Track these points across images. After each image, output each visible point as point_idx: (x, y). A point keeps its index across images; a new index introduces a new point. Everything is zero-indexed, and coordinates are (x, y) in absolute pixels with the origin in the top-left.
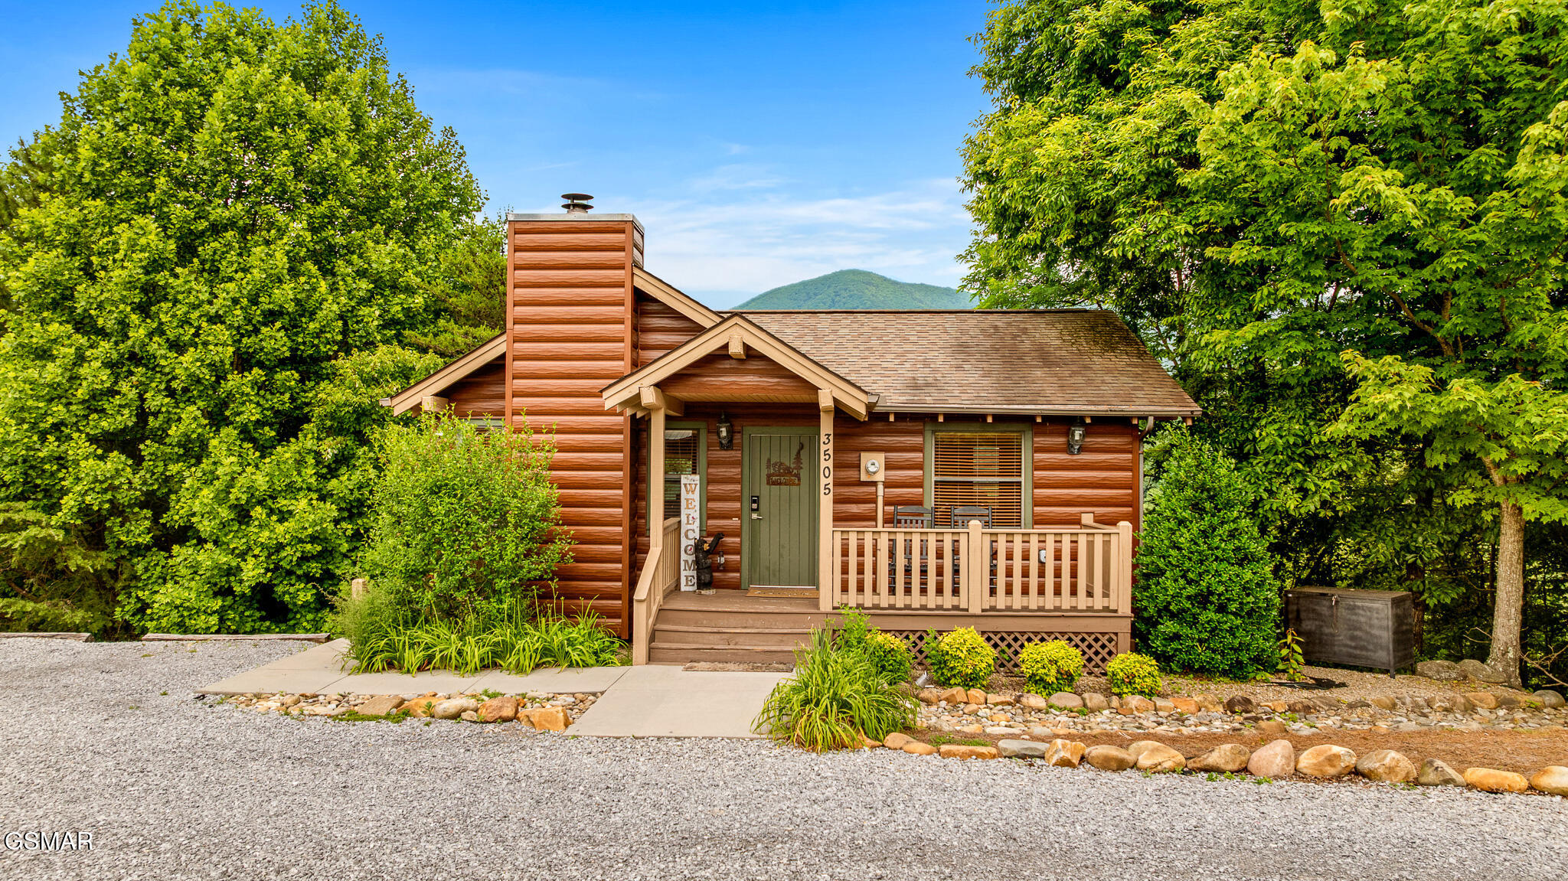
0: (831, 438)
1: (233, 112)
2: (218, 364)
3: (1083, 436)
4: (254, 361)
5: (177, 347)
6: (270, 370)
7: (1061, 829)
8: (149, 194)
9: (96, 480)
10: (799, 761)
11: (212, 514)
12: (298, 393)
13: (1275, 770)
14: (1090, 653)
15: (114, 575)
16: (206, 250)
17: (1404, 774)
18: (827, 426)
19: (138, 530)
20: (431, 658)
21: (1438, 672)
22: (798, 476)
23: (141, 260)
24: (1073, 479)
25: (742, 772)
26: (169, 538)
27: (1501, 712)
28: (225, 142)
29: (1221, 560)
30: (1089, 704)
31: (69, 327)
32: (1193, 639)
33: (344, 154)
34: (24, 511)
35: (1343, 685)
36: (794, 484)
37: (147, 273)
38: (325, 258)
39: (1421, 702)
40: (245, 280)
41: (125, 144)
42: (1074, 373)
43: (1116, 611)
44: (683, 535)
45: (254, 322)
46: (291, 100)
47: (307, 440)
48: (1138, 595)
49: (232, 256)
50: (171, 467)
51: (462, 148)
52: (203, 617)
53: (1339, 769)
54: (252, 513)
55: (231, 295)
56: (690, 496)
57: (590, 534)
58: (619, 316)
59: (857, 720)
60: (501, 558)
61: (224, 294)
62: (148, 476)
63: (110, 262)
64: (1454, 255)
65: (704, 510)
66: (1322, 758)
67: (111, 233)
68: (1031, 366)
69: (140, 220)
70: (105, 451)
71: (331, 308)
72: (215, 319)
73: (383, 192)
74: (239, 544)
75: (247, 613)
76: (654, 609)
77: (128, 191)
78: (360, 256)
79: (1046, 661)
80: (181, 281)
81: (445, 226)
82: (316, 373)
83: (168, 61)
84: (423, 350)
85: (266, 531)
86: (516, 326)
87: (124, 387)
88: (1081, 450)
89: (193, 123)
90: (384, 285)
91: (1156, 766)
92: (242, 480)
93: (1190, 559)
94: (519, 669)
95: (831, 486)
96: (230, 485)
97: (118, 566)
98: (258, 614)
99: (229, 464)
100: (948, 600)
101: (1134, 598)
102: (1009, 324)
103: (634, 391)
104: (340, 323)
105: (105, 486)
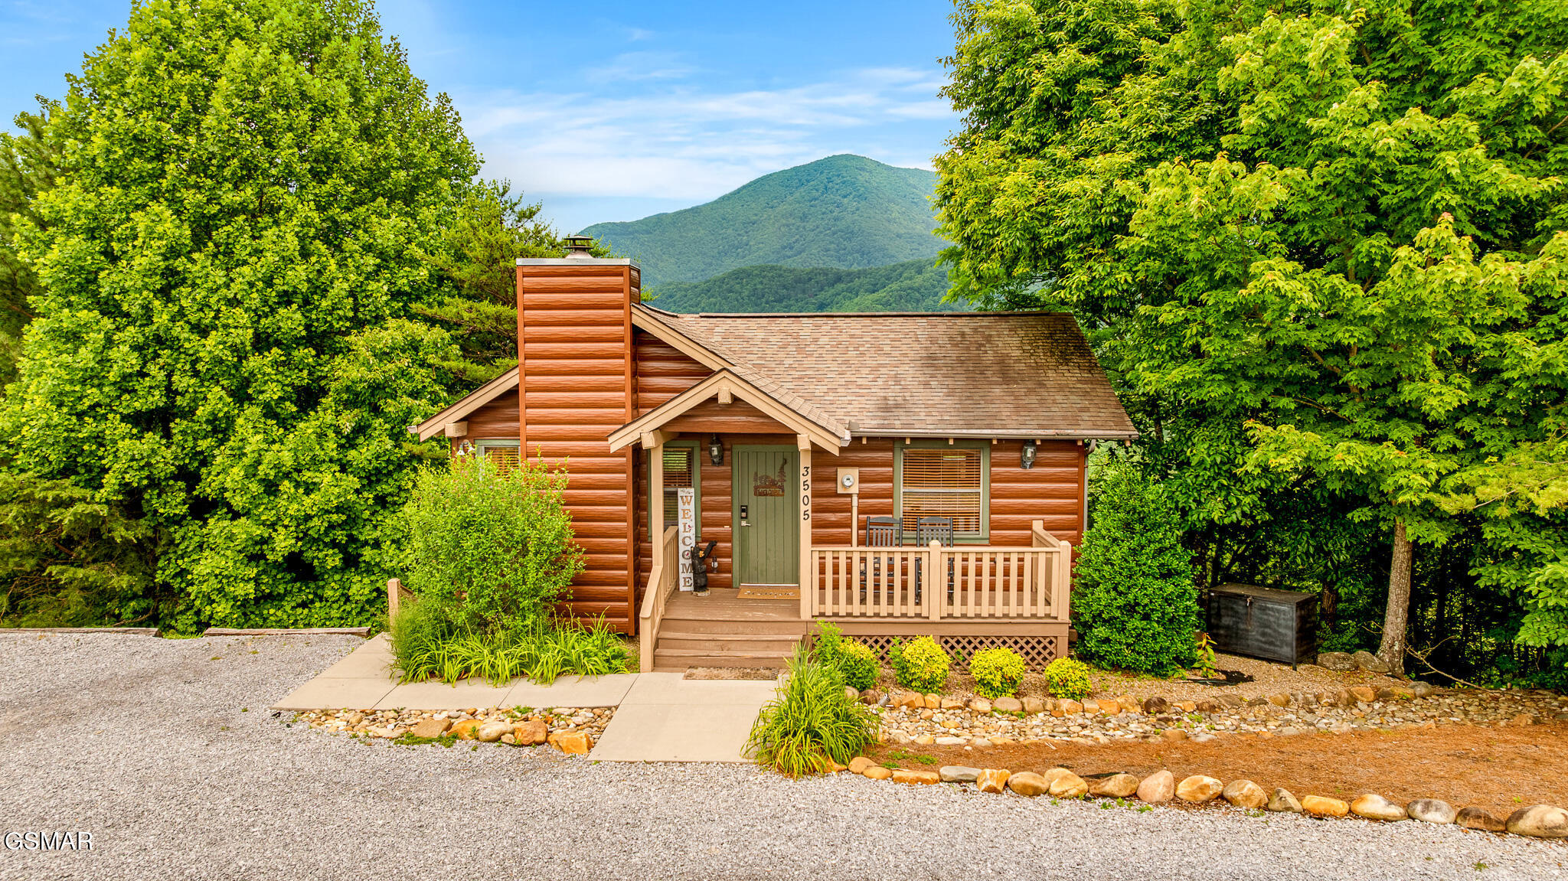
0: (809, 470)
1: (238, 96)
2: (240, 346)
3: (1034, 453)
4: (271, 340)
5: (203, 331)
6: (287, 349)
7: (976, 868)
8: (160, 181)
9: (133, 459)
10: (780, 788)
11: (244, 490)
12: (314, 367)
13: (1157, 797)
14: (1034, 653)
15: (154, 541)
16: (219, 235)
17: (1257, 801)
18: (805, 461)
19: (175, 503)
20: (467, 670)
21: (1334, 663)
22: (782, 488)
23: (159, 248)
24: (1026, 490)
25: (733, 804)
26: (201, 509)
27: (1377, 706)
28: (232, 128)
29: (1148, 575)
30: (1027, 708)
31: (96, 312)
32: (1120, 643)
33: (344, 132)
34: (68, 488)
35: (1250, 679)
36: (778, 495)
37: (166, 259)
38: (332, 235)
39: (1311, 698)
40: (260, 264)
41: (136, 131)
42: (1030, 391)
43: (1056, 618)
44: (680, 541)
45: (270, 303)
46: (292, 81)
47: (325, 414)
48: (1077, 602)
49: (245, 240)
50: (200, 442)
51: (457, 114)
52: (242, 585)
53: (1208, 795)
54: (281, 488)
55: (247, 279)
56: (687, 507)
57: (598, 545)
58: (620, 351)
59: (827, 749)
60: (524, 583)
61: (241, 279)
62: (179, 450)
63: (130, 248)
64: (1348, 331)
65: (699, 519)
66: (1195, 787)
67: (128, 219)
68: (991, 383)
69: (155, 207)
70: (141, 432)
71: (340, 288)
72: (235, 302)
73: (384, 164)
74: (269, 516)
75: (279, 576)
76: (658, 619)
77: (141, 177)
78: (366, 231)
79: (993, 668)
80: (198, 267)
81: (444, 194)
82: (330, 348)
83: (169, 42)
84: (432, 321)
85: (291, 503)
86: (527, 361)
87: (152, 369)
88: (1033, 465)
89: (200, 108)
90: (391, 259)
91: (1063, 793)
92: (268, 457)
93: (1121, 574)
94: (544, 679)
95: (809, 513)
96: (259, 462)
97: (155, 532)
98: (288, 577)
99: (255, 441)
100: (911, 609)
101: (1072, 605)
102: (975, 330)
103: (635, 436)
104: (351, 300)
105: (142, 463)
